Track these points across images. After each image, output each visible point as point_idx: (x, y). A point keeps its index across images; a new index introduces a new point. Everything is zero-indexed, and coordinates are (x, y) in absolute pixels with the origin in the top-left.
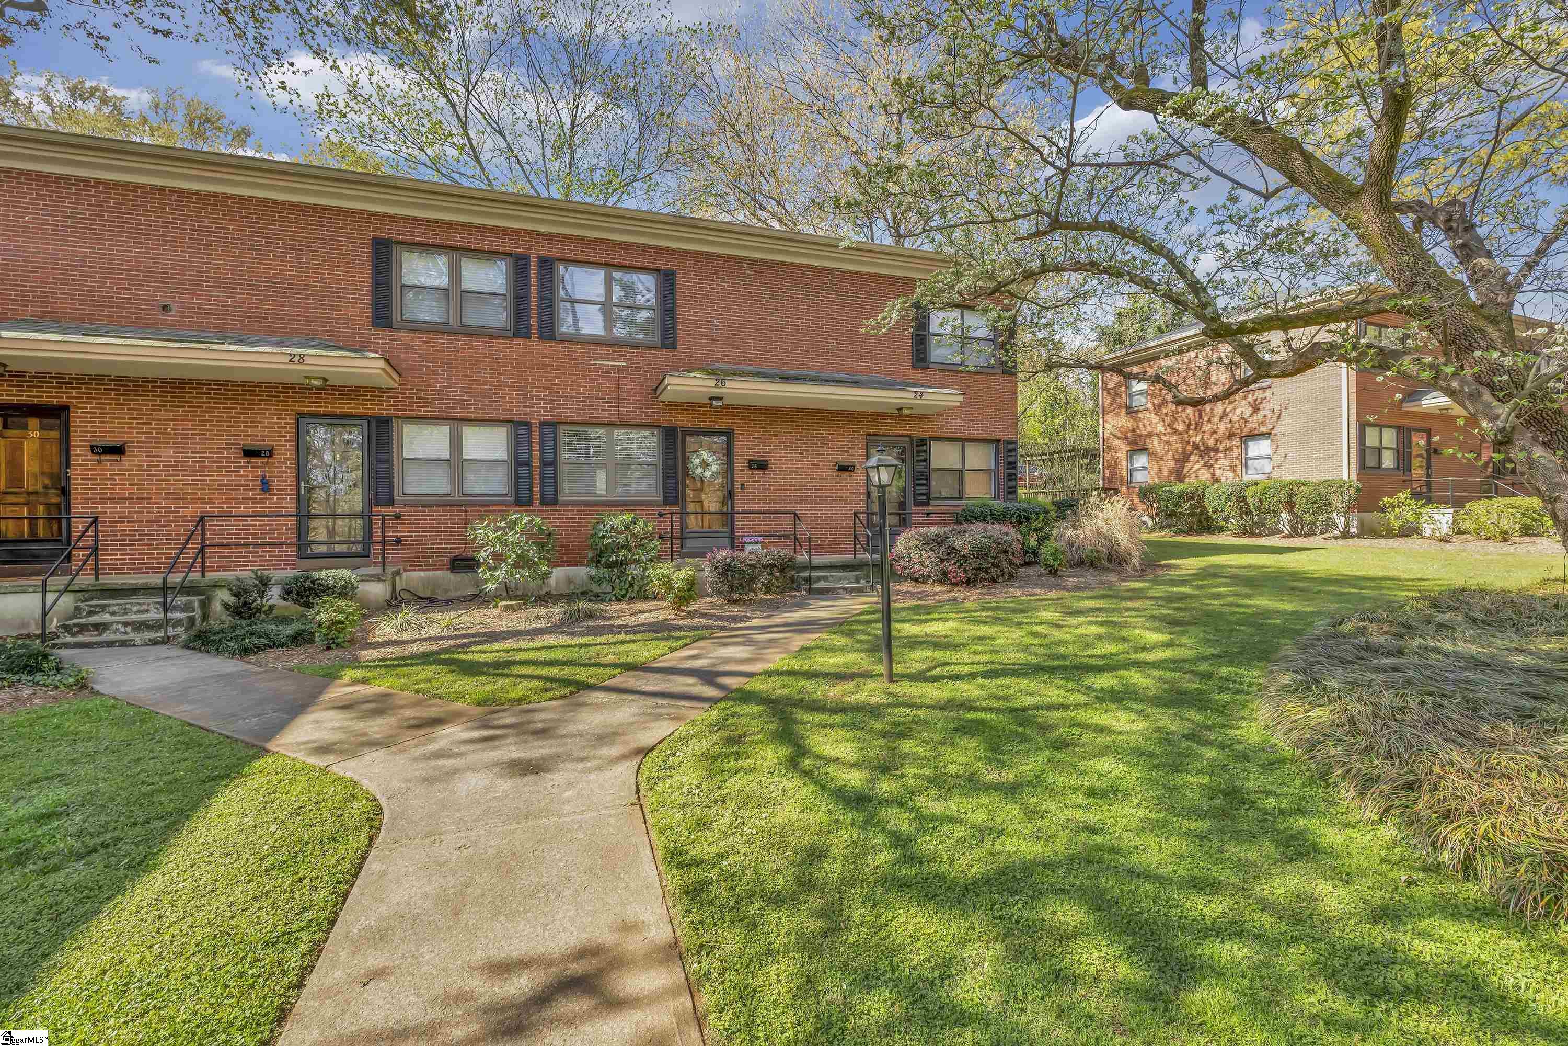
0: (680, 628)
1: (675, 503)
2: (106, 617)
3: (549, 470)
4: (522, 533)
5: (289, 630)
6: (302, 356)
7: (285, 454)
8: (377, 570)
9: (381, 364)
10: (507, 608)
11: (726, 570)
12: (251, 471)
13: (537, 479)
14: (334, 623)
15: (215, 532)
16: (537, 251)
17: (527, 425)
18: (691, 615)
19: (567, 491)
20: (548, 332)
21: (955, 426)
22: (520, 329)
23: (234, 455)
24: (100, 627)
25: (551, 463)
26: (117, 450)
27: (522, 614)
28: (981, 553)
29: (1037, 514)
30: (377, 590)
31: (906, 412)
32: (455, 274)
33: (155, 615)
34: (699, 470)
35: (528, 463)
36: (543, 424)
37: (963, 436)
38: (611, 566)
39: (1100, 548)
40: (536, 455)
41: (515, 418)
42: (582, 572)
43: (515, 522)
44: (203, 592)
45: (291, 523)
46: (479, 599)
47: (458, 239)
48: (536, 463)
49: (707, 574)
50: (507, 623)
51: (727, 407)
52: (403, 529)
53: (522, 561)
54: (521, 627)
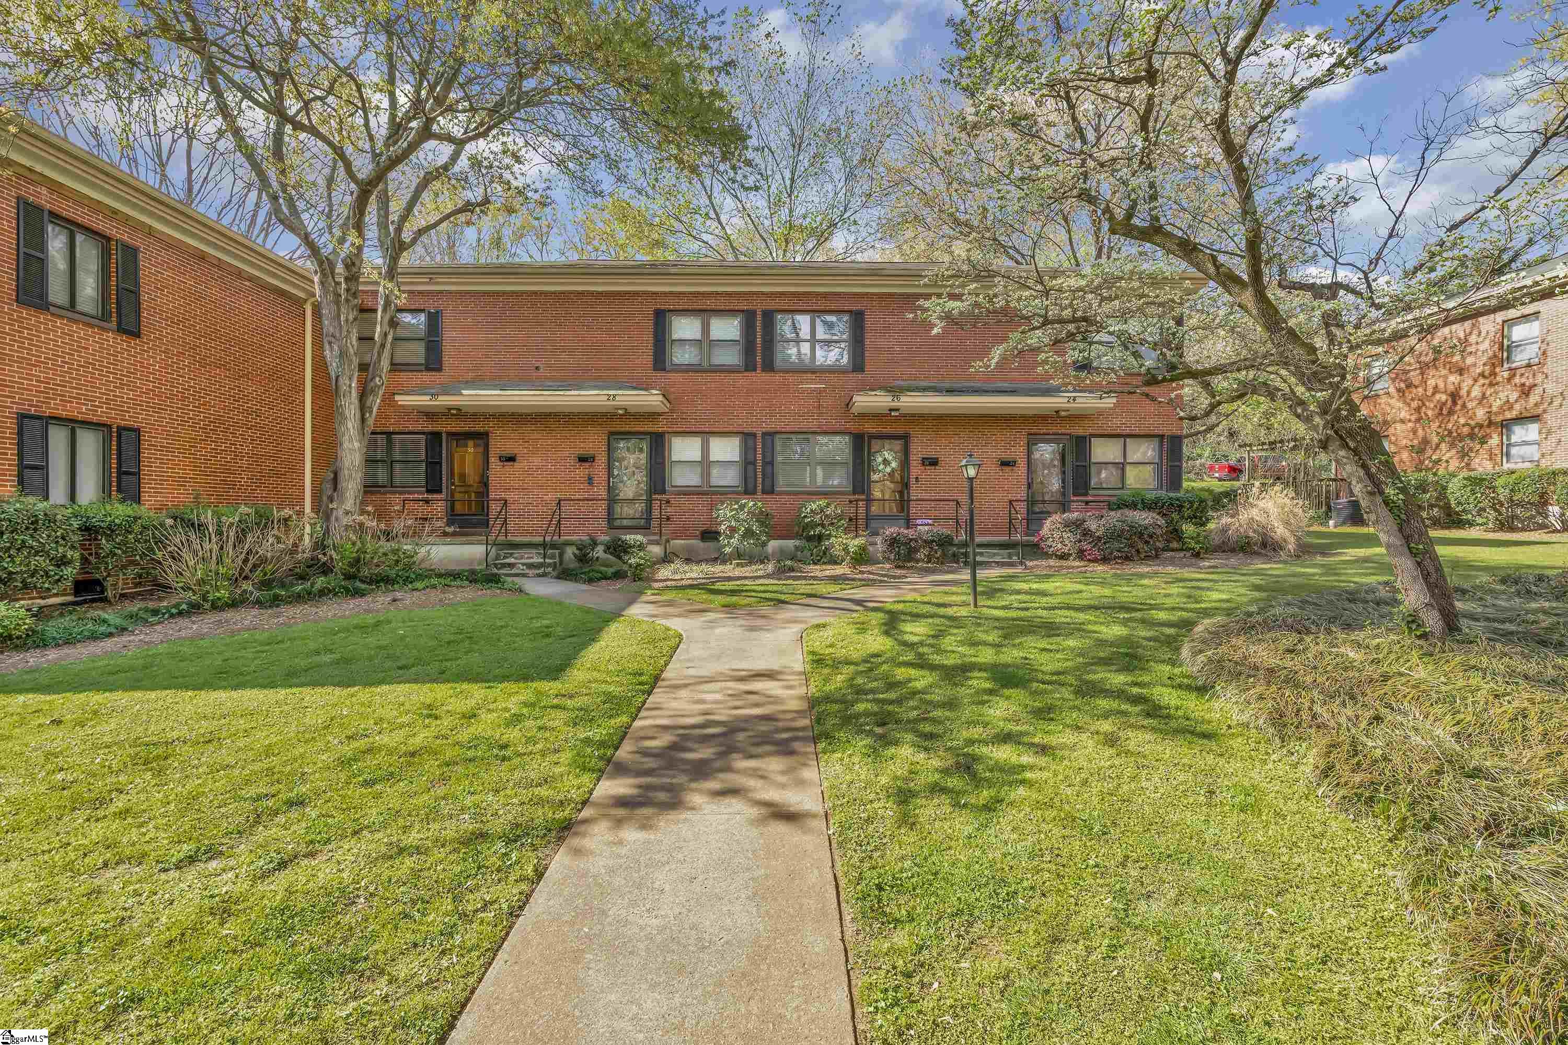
0: (853, 580)
1: (863, 493)
2: (512, 560)
3: (769, 468)
4: (749, 512)
5: (610, 571)
6: (614, 396)
7: (602, 459)
8: (656, 538)
9: (661, 398)
10: (738, 565)
11: (893, 542)
12: (582, 471)
13: (760, 475)
14: (639, 565)
15: (566, 508)
16: (759, 306)
17: (754, 435)
18: (862, 572)
19: (781, 483)
20: (769, 366)
21: (1115, 424)
22: (749, 366)
23: (572, 461)
24: (511, 566)
25: (769, 463)
26: (512, 459)
27: (748, 568)
28: (1115, 535)
29: (1191, 503)
30: (656, 550)
31: (1063, 414)
32: (706, 329)
33: (538, 560)
34: (881, 467)
35: (754, 463)
36: (764, 434)
37: (1124, 433)
38: (809, 539)
39: (1251, 534)
40: (759, 457)
41: (746, 430)
42: (790, 544)
43: (744, 506)
44: (560, 547)
45: (604, 505)
46: (721, 559)
47: (709, 304)
48: (759, 463)
49: (879, 546)
50: (738, 572)
51: (904, 415)
52: (670, 510)
53: (749, 533)
54: (747, 574)
